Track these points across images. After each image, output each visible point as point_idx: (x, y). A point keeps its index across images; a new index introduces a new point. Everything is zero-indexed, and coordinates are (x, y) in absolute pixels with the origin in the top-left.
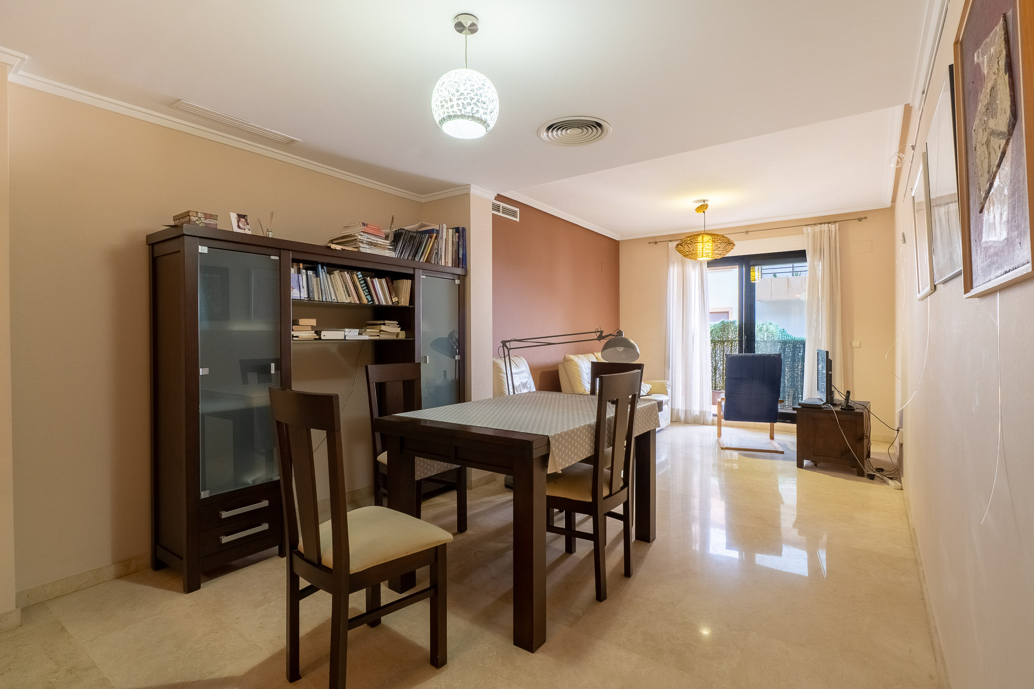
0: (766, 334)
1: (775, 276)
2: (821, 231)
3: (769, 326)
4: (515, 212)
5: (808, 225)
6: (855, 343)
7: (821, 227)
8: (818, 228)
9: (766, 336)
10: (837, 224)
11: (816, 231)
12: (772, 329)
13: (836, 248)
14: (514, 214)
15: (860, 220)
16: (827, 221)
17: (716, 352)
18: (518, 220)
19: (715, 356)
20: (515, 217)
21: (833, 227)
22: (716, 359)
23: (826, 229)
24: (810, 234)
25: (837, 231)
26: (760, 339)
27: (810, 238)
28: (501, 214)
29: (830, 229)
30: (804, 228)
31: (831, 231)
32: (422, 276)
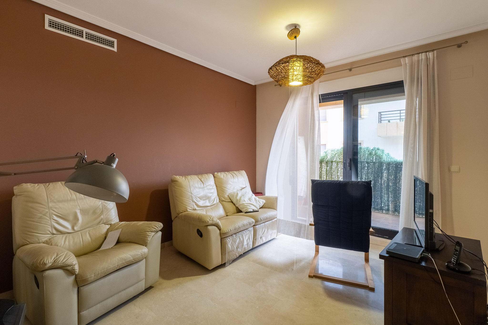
0: (374, 157)
1: (389, 122)
2: (418, 61)
3: (377, 151)
4: (113, 42)
5: (406, 56)
6: (454, 168)
7: (419, 57)
8: (415, 58)
9: (374, 159)
10: (435, 52)
11: (414, 61)
12: (379, 153)
13: (434, 76)
14: (111, 44)
15: (459, 46)
16: (425, 51)
17: (338, 170)
18: (115, 49)
19: (337, 172)
20: (113, 47)
21: (430, 55)
22: (338, 174)
23: (423, 58)
24: (408, 65)
25: (435, 59)
26: (370, 161)
27: (408, 67)
28: (84, 39)
29: (428, 57)
30: (402, 60)
31: (428, 60)
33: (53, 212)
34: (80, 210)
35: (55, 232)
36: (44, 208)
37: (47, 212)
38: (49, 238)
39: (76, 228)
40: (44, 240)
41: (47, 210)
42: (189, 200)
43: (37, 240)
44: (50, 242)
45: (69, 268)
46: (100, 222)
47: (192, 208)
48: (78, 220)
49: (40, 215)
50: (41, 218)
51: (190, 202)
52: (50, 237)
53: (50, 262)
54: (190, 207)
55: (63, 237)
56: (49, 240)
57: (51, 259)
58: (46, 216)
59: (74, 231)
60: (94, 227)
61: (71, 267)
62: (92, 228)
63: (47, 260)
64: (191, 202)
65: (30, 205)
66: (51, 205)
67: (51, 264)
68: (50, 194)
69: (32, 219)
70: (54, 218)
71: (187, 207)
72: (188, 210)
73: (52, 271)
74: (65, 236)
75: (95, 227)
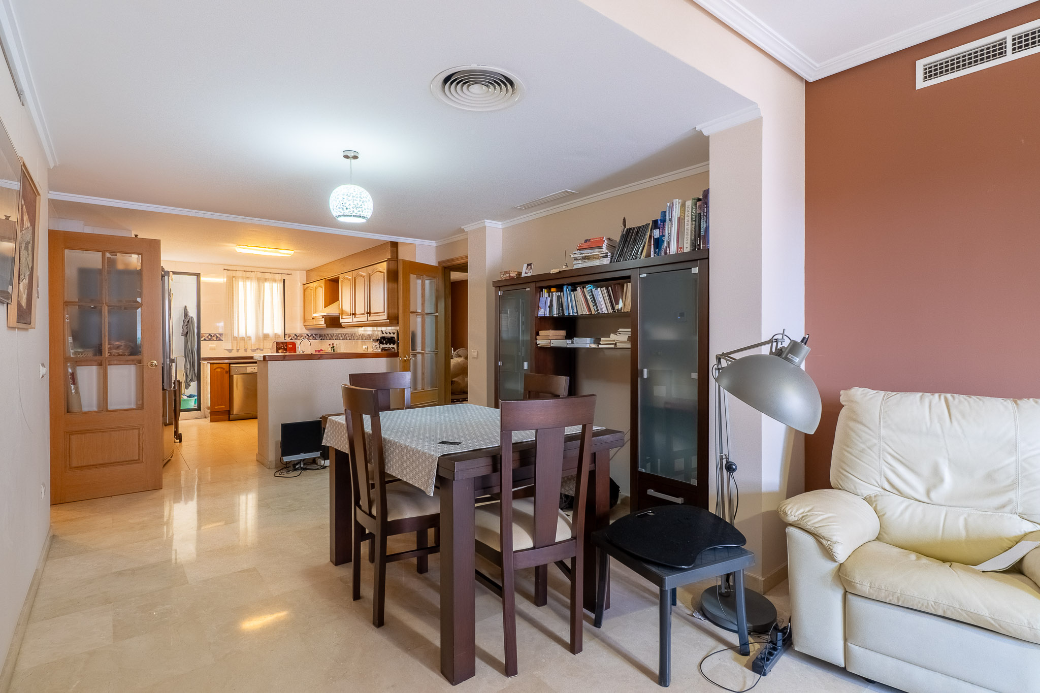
32: (641, 276)
33: (887, 447)
34: (949, 460)
35: (887, 487)
36: (871, 435)
37: (875, 444)
38: (875, 494)
39: (933, 495)
40: (866, 493)
41: (876, 441)
43: (853, 488)
44: (875, 501)
45: (824, 542)
46: (1004, 506)
48: (942, 480)
49: (863, 446)
50: (862, 451)
52: (879, 493)
53: (793, 513)
55: (902, 502)
56: (875, 496)
57: (797, 510)
58: (873, 452)
59: (929, 501)
60: (986, 513)
61: (829, 543)
62: (981, 513)
63: (790, 508)
65: (852, 424)
66: (883, 432)
67: (796, 519)
68: (886, 412)
69: (849, 449)
70: (886, 460)
73: (800, 531)
74: (907, 502)
75: (989, 513)
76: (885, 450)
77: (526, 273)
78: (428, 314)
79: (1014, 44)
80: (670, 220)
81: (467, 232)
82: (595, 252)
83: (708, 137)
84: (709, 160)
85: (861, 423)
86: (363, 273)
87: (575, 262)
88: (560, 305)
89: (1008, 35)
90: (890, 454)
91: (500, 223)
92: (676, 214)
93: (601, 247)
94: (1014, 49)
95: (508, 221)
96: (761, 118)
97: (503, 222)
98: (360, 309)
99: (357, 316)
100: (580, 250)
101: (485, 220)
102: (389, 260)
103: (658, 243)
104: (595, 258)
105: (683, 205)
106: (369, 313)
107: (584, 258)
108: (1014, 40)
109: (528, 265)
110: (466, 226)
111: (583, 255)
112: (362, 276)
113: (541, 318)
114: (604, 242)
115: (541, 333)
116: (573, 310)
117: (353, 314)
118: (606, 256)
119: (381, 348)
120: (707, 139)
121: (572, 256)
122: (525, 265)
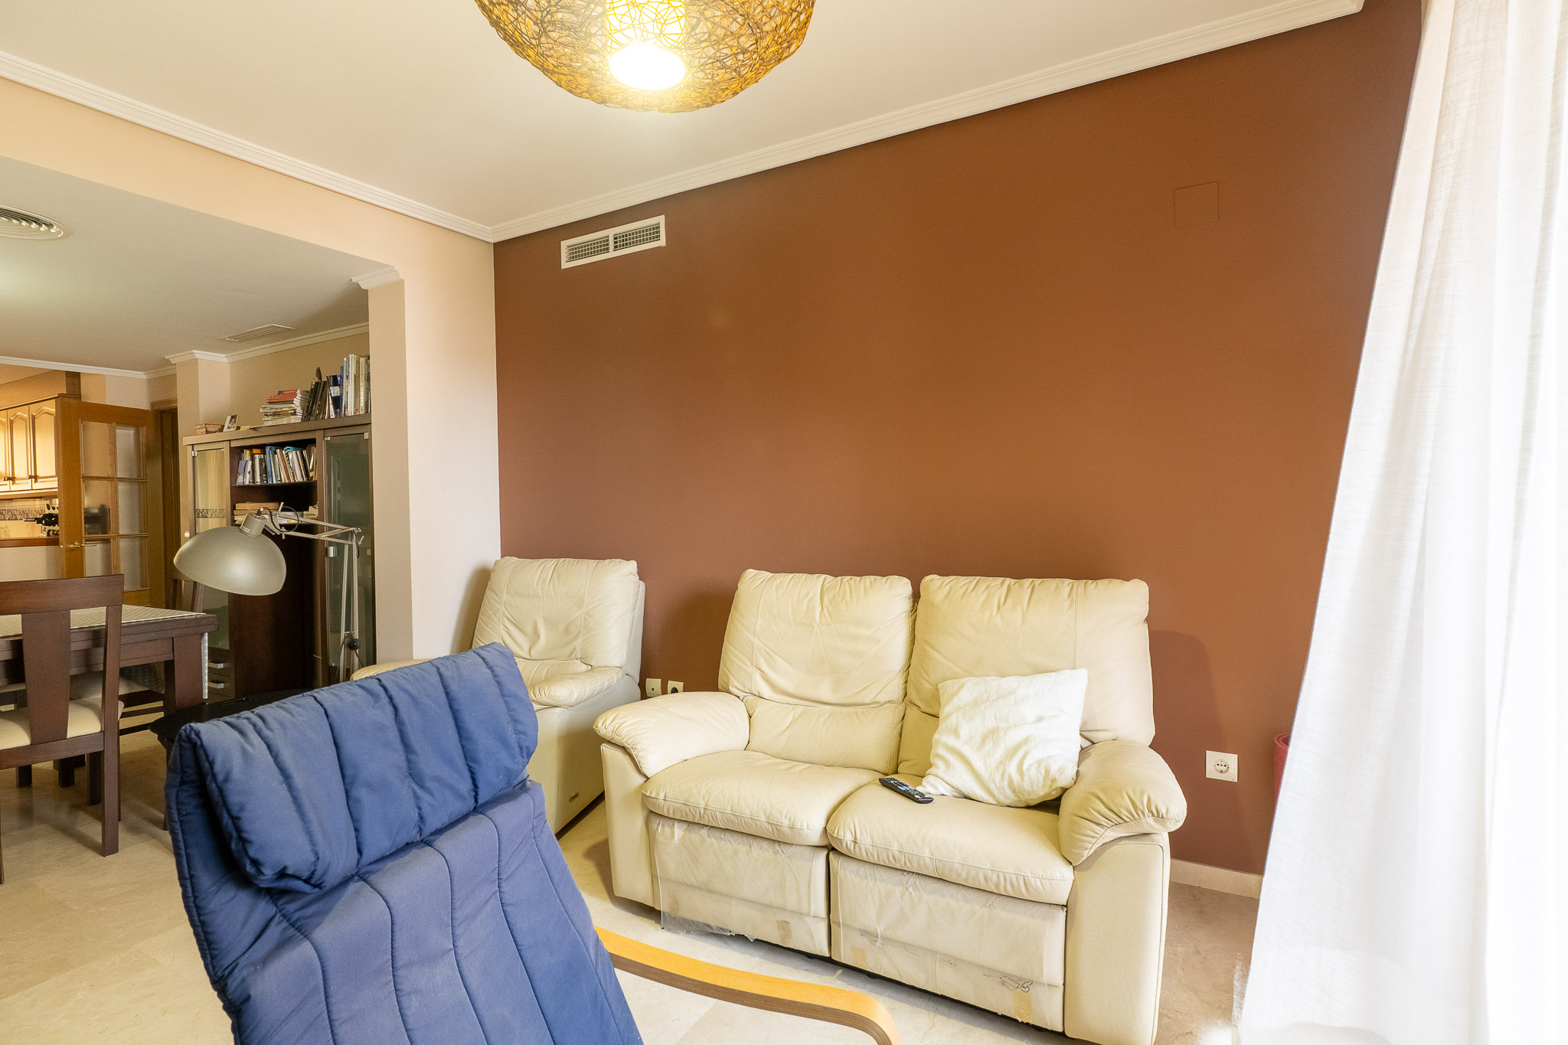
18: (662, 241)
20: (658, 237)
28: (612, 254)
32: (326, 439)
33: (505, 611)
34: (545, 618)
36: (497, 602)
37: (499, 610)
39: (533, 651)
41: (499, 607)
42: (743, 657)
46: (571, 653)
47: (744, 686)
48: (539, 637)
49: (491, 612)
50: (490, 617)
51: (744, 666)
54: (739, 682)
58: (497, 617)
59: (529, 658)
60: (563, 662)
62: (560, 662)
64: (747, 666)
66: (506, 598)
69: (482, 617)
70: (504, 622)
71: (732, 678)
72: (730, 688)
75: (565, 662)
76: (504, 614)
77: (228, 428)
78: (121, 479)
79: (616, 243)
80: (347, 377)
81: (175, 364)
82: (285, 407)
83: (366, 291)
84: (367, 320)
85: (494, 592)
86: (23, 413)
87: (266, 418)
88: (264, 471)
89: (611, 233)
90: (508, 619)
91: (224, 355)
92: (352, 372)
93: (291, 402)
94: (616, 247)
95: (233, 354)
96: (402, 282)
97: (228, 355)
98: (21, 471)
99: (17, 482)
100: (271, 403)
101: (194, 351)
102: (60, 396)
103: (337, 402)
104: (284, 415)
105: (358, 362)
106: (35, 477)
107: (276, 414)
108: (615, 238)
109: (233, 417)
110: (173, 356)
111: (273, 410)
112: (22, 418)
113: (239, 487)
114: (295, 395)
115: (238, 506)
116: (276, 477)
117: (9, 479)
118: (294, 414)
119: (47, 530)
120: (365, 293)
121: (261, 411)
122: (229, 418)
